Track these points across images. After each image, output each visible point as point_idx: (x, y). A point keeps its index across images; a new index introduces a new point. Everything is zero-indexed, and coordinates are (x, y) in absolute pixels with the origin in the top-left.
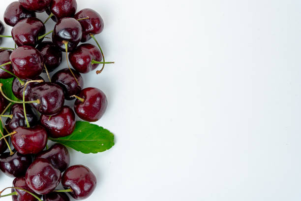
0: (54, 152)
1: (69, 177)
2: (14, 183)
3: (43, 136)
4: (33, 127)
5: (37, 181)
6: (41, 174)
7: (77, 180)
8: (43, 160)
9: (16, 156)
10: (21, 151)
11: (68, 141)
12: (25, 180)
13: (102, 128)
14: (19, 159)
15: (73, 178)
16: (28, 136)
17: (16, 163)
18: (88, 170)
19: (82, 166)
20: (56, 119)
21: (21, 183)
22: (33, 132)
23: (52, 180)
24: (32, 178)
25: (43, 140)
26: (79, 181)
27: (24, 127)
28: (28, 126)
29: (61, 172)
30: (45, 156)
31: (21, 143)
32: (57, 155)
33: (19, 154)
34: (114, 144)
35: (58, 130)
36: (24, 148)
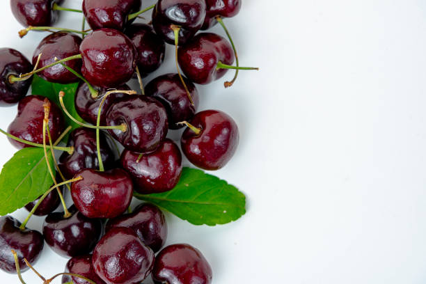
0: (142, 217)
1: (166, 264)
2: (69, 266)
3: (126, 187)
4: (110, 171)
7: (183, 268)
8: (125, 231)
9: (75, 219)
10: (85, 212)
11: (164, 201)
13: (224, 182)
14: (80, 226)
15: (175, 266)
16: (101, 186)
17: (75, 231)
18: (198, 254)
19: (190, 247)
20: (150, 160)
21: (82, 267)
22: (111, 181)
23: (140, 267)
25: (125, 195)
26: (184, 271)
27: (95, 169)
28: (102, 169)
29: (155, 252)
30: (126, 223)
31: (87, 197)
32: (146, 224)
33: (81, 216)
34: (244, 212)
35: (152, 180)
36: (92, 207)
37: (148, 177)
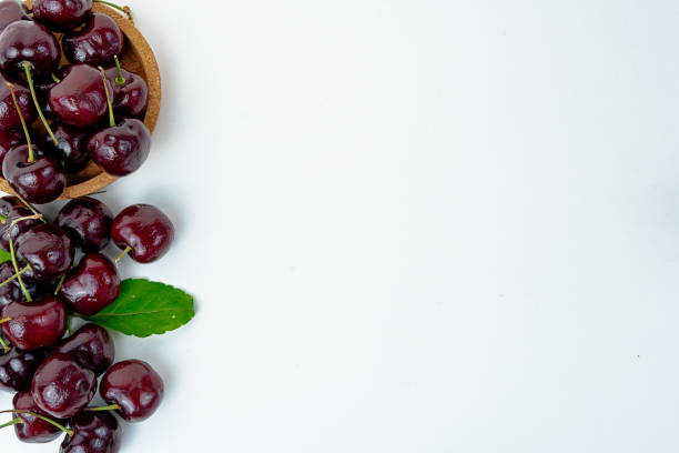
0: (82, 338)
1: (113, 384)
2: (15, 401)
3: (58, 312)
4: (38, 299)
5: (51, 394)
6: (59, 381)
7: (129, 386)
8: (63, 357)
9: (14, 353)
10: (21, 346)
11: (112, 317)
12: (31, 395)
13: (171, 287)
14: (21, 358)
15: (120, 384)
16: (29, 317)
17: (16, 366)
18: (146, 367)
19: (135, 362)
20: (81, 279)
21: (25, 401)
22: (38, 309)
23: (79, 391)
24: (41, 389)
25: (58, 321)
26: (131, 389)
27: (21, 300)
28: (29, 299)
29: (97, 375)
30: (65, 349)
31: (18, 330)
32: (87, 344)
33: (18, 350)
34: (193, 314)
35: (92, 298)
36: (25, 339)
37: (88, 296)
